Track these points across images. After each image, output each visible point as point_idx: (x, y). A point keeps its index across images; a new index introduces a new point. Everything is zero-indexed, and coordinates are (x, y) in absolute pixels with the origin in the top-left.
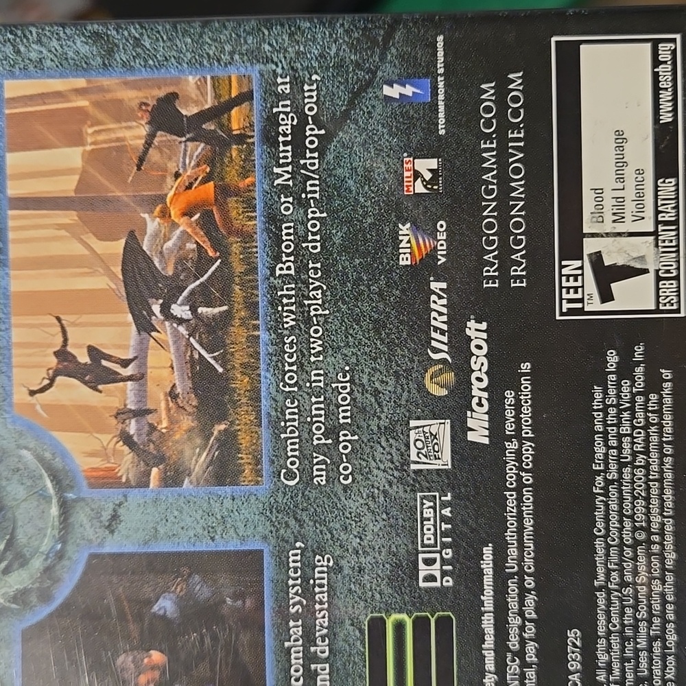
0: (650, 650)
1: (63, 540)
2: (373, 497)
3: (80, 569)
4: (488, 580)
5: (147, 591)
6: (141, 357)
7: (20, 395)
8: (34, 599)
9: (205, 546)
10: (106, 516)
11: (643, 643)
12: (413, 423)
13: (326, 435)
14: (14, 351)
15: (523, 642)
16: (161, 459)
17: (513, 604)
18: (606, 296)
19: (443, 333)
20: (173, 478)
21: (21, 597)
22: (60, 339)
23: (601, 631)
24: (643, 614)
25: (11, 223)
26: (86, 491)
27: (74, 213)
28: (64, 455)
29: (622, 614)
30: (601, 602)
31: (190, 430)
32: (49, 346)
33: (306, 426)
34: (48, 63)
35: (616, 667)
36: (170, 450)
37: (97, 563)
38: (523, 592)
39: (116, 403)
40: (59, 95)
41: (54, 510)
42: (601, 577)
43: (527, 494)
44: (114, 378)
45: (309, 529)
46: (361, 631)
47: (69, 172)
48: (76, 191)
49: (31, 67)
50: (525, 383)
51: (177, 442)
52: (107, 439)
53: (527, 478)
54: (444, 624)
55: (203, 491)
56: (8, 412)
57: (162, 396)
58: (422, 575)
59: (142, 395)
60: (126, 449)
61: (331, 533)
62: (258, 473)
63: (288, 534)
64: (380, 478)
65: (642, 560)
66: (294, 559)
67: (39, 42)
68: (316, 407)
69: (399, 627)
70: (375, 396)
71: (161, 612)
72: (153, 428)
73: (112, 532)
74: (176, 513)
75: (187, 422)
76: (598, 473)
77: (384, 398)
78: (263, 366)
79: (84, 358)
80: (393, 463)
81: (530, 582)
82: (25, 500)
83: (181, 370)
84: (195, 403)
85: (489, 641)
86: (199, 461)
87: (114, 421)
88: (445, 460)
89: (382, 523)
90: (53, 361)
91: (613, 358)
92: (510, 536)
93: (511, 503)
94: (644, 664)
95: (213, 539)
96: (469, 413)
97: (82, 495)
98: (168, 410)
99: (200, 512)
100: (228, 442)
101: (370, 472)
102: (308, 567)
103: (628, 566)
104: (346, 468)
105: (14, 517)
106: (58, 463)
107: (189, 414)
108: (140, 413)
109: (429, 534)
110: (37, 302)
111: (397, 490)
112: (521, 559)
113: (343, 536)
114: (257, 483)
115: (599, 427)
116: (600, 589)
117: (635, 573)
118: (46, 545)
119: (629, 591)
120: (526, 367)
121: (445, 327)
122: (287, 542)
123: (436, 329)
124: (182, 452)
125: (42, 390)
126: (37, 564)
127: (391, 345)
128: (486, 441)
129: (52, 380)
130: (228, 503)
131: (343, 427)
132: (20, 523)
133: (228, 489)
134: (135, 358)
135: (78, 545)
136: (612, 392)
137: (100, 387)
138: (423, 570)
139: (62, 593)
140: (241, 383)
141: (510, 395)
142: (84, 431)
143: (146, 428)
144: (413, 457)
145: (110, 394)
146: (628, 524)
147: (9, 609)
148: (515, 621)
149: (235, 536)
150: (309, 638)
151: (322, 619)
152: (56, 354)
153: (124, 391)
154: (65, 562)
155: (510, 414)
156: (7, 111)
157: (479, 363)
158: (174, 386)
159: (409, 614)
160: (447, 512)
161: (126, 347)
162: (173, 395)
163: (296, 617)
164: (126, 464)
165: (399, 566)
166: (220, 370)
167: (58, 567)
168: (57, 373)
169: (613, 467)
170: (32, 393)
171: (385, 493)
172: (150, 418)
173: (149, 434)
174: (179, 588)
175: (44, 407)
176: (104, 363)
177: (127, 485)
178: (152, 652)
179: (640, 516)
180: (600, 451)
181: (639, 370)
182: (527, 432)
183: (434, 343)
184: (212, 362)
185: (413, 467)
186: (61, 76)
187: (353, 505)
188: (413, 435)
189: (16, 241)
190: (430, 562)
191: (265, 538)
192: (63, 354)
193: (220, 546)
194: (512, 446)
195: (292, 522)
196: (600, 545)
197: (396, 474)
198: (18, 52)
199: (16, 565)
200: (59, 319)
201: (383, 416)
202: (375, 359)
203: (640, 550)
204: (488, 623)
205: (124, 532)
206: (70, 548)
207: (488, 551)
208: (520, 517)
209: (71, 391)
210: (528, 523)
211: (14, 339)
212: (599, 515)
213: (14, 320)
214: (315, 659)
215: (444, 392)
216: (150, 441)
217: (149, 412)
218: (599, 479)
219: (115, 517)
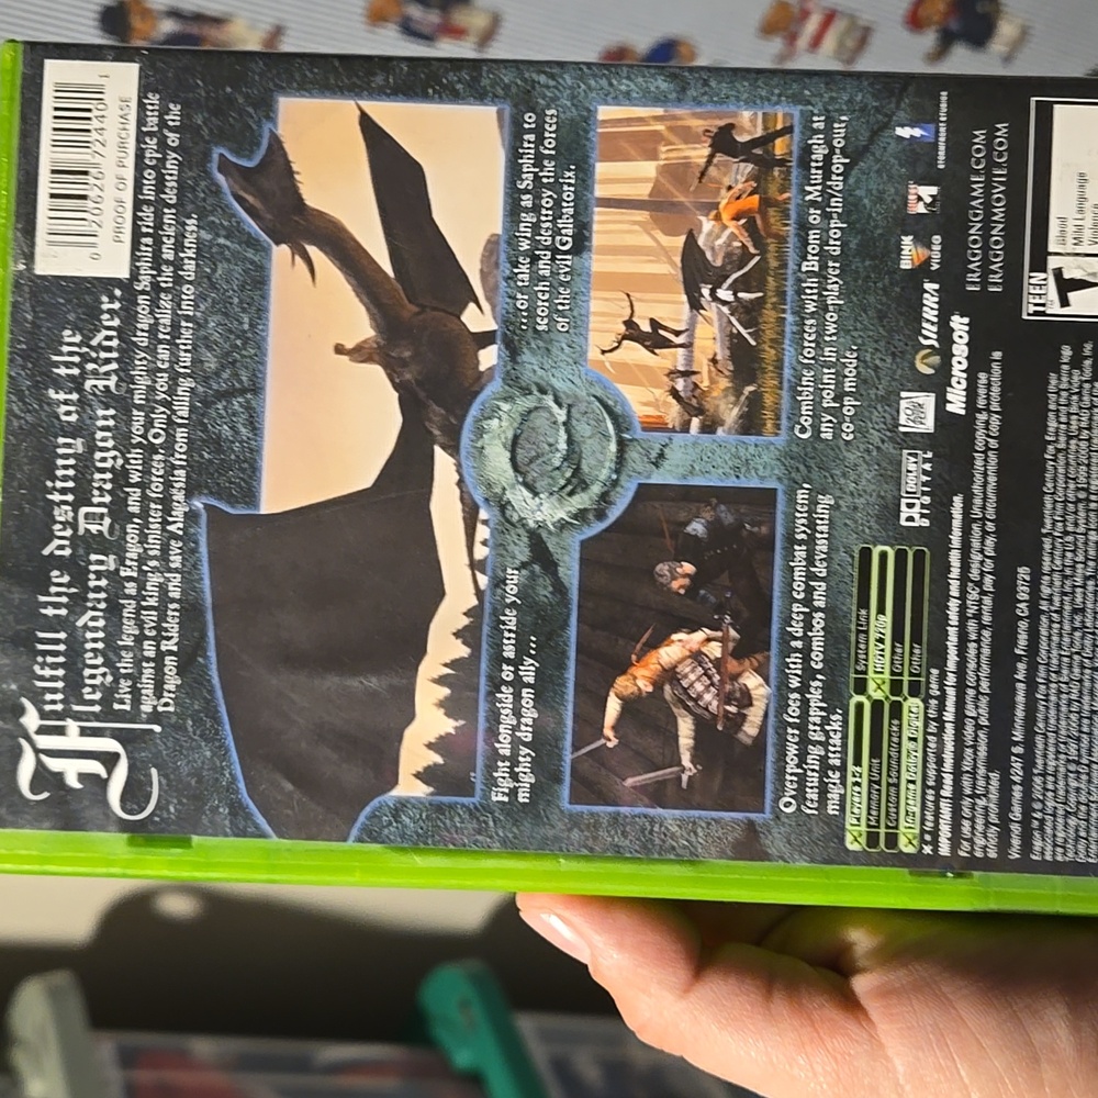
0: (1084, 586)
1: (617, 471)
2: (868, 451)
3: (630, 495)
4: (957, 523)
5: (682, 516)
6: (691, 330)
7: (593, 354)
8: (591, 516)
9: (731, 482)
10: (654, 454)
11: (1079, 581)
12: (903, 394)
13: (834, 400)
14: (592, 318)
15: (982, 574)
16: (700, 411)
17: (976, 544)
18: (1065, 302)
19: (933, 323)
20: (709, 428)
21: (581, 515)
22: (629, 311)
23: (1046, 569)
24: (1081, 558)
25: (596, 218)
26: (639, 434)
27: (648, 213)
28: (624, 403)
29: (1064, 557)
30: (1047, 546)
31: (727, 389)
32: (620, 316)
33: (818, 392)
34: (635, 95)
35: (1056, 599)
36: (709, 405)
37: (645, 492)
38: (985, 533)
39: (669, 365)
40: (640, 120)
41: (613, 447)
42: (1049, 526)
43: (992, 456)
44: (667, 344)
45: (815, 475)
46: (853, 557)
47: (646, 180)
48: (650, 195)
49: (621, 97)
50: (996, 368)
51: (715, 398)
52: (661, 394)
53: (993, 443)
54: (919, 556)
55: (734, 438)
56: (582, 366)
57: (705, 362)
58: (903, 516)
59: (689, 360)
60: (674, 401)
61: (832, 477)
62: (778, 427)
63: (798, 477)
64: (875, 437)
65: (1082, 514)
66: (801, 496)
67: (628, 78)
68: (828, 376)
69: (883, 556)
70: (875, 371)
71: (694, 533)
72: (696, 386)
73: (657, 467)
74: (710, 454)
75: (724, 383)
76: (1049, 442)
77: (882, 374)
78: (787, 342)
79: (646, 327)
80: (885, 424)
81: (990, 527)
82: (590, 438)
83: (722, 342)
84: (731, 368)
85: (955, 572)
86: (731, 414)
87: (666, 379)
88: (929, 425)
89: (874, 472)
90: (622, 329)
91: (1067, 352)
92: (977, 489)
93: (979, 463)
94: (1079, 600)
95: (737, 477)
96: (949, 389)
97: (635, 437)
98: (710, 371)
99: (729, 455)
100: (755, 402)
101: (867, 432)
102: (813, 503)
103: (1070, 518)
104: (848, 427)
105: (581, 452)
106: (618, 409)
107: (726, 377)
108: (686, 374)
109: (911, 484)
110: (612, 281)
111: (888, 447)
112: (984, 508)
113: (842, 481)
114: (777, 434)
115: (1052, 407)
116: (1046, 535)
117: (1076, 524)
118: (604, 474)
119: (1070, 538)
120: (997, 355)
121: (935, 320)
122: (797, 483)
123: (928, 321)
124: (718, 406)
125: (611, 351)
126: (596, 489)
127: (890, 331)
128: (963, 412)
129: (620, 343)
130: (752, 449)
131: (848, 394)
132: (584, 456)
133: (753, 438)
134: (687, 330)
135: (630, 476)
136: (1065, 379)
137: (657, 351)
138: (905, 512)
139: (614, 513)
140: (770, 354)
141: (983, 376)
142: (641, 385)
143: (692, 386)
144: (902, 421)
145: (664, 357)
146: (1072, 486)
147: (571, 524)
148: (976, 557)
149: (755, 475)
150: (810, 561)
151: (822, 546)
152: (625, 323)
153: (675, 356)
154: (619, 489)
155: (982, 391)
156: (600, 130)
157: (960, 350)
158: (715, 355)
159: (892, 546)
160: (927, 467)
161: (679, 321)
162: (714, 361)
163: (800, 543)
164: (673, 413)
165: (886, 507)
166: (753, 343)
167: (612, 493)
168: (625, 337)
169: (1062, 439)
170: (603, 352)
171: (878, 448)
172: (694, 378)
173: (693, 391)
174: (708, 515)
175: (612, 363)
176: (661, 332)
177: (673, 430)
178: (683, 563)
179: (1082, 479)
180: (1052, 424)
181: (1088, 363)
182: (995, 407)
183: (924, 332)
184: (747, 336)
185: (902, 429)
186: (645, 105)
187: (852, 457)
188: (903, 404)
189: (598, 232)
190: (910, 506)
191: (779, 479)
192: (629, 324)
193: (744, 483)
194: (982, 417)
195: (802, 467)
196: (1048, 500)
197: (888, 434)
198: (611, 85)
199: (579, 490)
200: (628, 295)
201: (880, 387)
202: (876, 342)
203: (1081, 506)
204: (955, 558)
205: (668, 467)
206: (623, 478)
207: (958, 501)
208: (985, 474)
209: (634, 352)
210: (992, 479)
211: (592, 309)
212: (1048, 476)
213: (593, 294)
214: (815, 577)
215: (931, 371)
216: (694, 396)
217: (694, 373)
218: (1050, 447)
219: (661, 456)
